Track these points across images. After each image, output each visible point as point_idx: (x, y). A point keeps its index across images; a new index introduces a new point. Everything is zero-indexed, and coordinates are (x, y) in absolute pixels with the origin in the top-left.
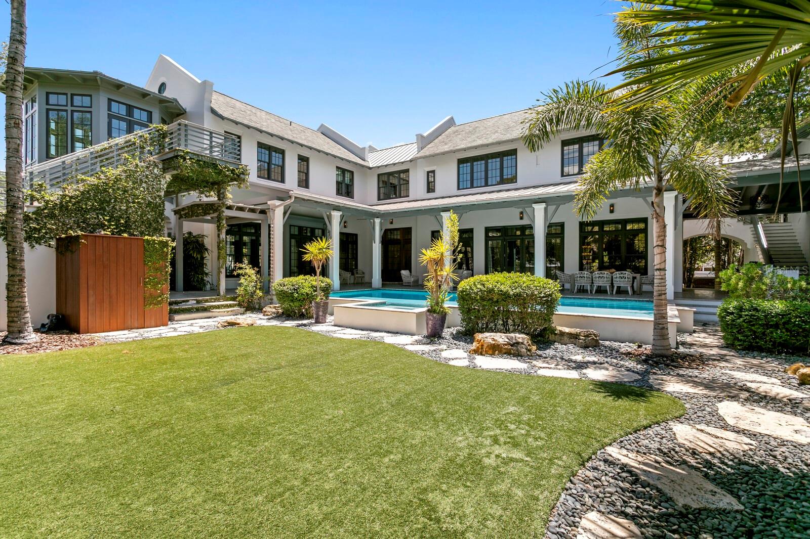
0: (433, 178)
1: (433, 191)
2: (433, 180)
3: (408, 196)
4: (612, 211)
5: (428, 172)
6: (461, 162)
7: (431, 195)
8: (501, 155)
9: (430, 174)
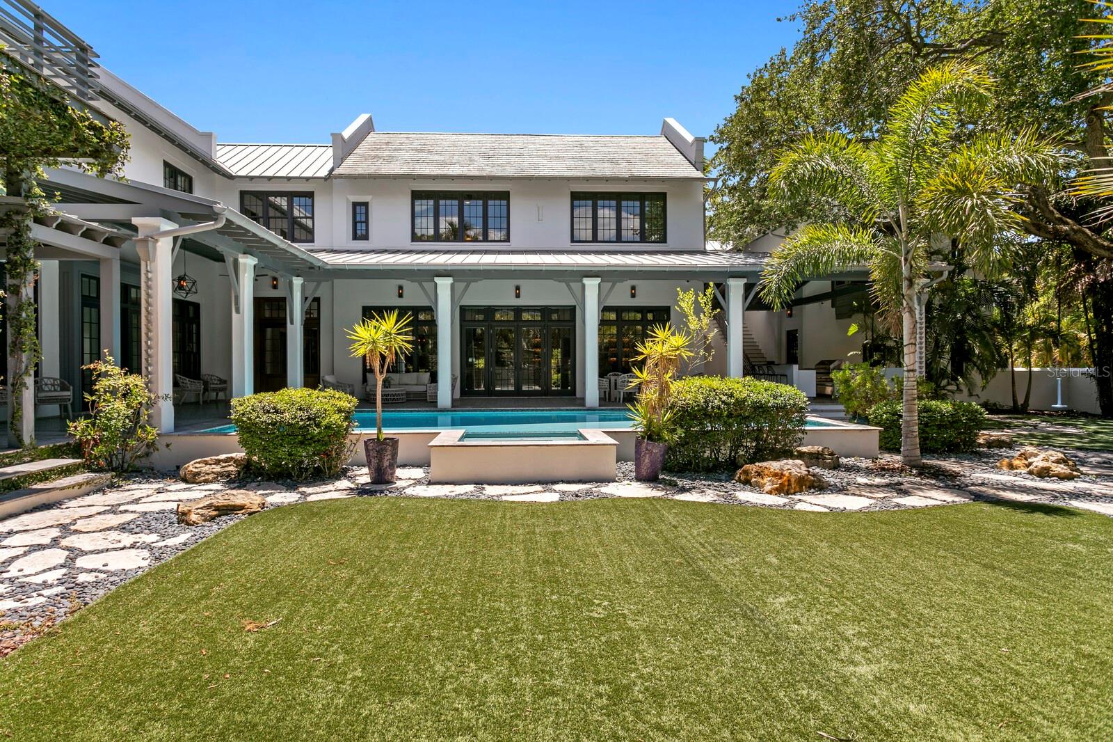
0: (364, 216)
1: (365, 237)
2: (363, 219)
3: (313, 241)
4: (633, 296)
5: (355, 205)
6: (416, 195)
7: (361, 244)
8: (485, 196)
9: (358, 208)
